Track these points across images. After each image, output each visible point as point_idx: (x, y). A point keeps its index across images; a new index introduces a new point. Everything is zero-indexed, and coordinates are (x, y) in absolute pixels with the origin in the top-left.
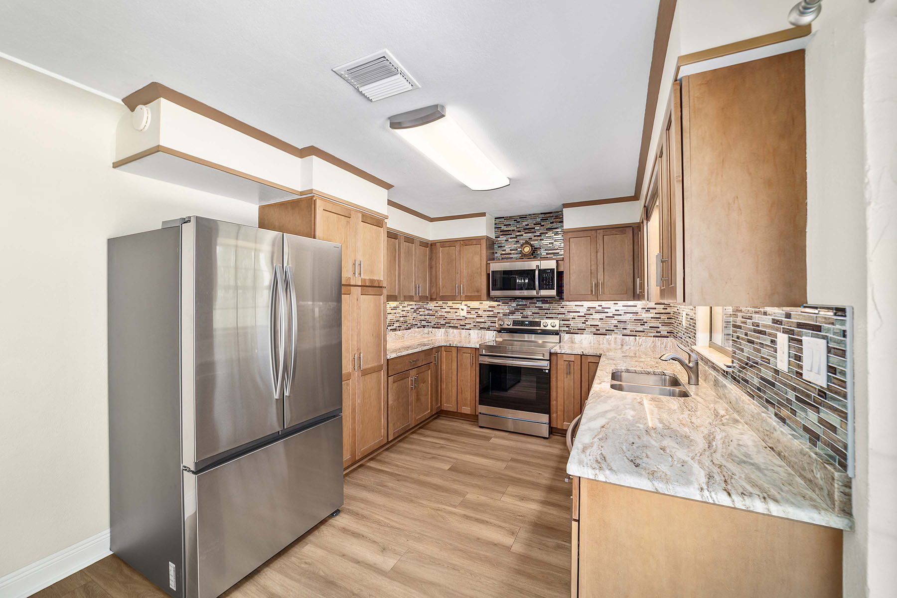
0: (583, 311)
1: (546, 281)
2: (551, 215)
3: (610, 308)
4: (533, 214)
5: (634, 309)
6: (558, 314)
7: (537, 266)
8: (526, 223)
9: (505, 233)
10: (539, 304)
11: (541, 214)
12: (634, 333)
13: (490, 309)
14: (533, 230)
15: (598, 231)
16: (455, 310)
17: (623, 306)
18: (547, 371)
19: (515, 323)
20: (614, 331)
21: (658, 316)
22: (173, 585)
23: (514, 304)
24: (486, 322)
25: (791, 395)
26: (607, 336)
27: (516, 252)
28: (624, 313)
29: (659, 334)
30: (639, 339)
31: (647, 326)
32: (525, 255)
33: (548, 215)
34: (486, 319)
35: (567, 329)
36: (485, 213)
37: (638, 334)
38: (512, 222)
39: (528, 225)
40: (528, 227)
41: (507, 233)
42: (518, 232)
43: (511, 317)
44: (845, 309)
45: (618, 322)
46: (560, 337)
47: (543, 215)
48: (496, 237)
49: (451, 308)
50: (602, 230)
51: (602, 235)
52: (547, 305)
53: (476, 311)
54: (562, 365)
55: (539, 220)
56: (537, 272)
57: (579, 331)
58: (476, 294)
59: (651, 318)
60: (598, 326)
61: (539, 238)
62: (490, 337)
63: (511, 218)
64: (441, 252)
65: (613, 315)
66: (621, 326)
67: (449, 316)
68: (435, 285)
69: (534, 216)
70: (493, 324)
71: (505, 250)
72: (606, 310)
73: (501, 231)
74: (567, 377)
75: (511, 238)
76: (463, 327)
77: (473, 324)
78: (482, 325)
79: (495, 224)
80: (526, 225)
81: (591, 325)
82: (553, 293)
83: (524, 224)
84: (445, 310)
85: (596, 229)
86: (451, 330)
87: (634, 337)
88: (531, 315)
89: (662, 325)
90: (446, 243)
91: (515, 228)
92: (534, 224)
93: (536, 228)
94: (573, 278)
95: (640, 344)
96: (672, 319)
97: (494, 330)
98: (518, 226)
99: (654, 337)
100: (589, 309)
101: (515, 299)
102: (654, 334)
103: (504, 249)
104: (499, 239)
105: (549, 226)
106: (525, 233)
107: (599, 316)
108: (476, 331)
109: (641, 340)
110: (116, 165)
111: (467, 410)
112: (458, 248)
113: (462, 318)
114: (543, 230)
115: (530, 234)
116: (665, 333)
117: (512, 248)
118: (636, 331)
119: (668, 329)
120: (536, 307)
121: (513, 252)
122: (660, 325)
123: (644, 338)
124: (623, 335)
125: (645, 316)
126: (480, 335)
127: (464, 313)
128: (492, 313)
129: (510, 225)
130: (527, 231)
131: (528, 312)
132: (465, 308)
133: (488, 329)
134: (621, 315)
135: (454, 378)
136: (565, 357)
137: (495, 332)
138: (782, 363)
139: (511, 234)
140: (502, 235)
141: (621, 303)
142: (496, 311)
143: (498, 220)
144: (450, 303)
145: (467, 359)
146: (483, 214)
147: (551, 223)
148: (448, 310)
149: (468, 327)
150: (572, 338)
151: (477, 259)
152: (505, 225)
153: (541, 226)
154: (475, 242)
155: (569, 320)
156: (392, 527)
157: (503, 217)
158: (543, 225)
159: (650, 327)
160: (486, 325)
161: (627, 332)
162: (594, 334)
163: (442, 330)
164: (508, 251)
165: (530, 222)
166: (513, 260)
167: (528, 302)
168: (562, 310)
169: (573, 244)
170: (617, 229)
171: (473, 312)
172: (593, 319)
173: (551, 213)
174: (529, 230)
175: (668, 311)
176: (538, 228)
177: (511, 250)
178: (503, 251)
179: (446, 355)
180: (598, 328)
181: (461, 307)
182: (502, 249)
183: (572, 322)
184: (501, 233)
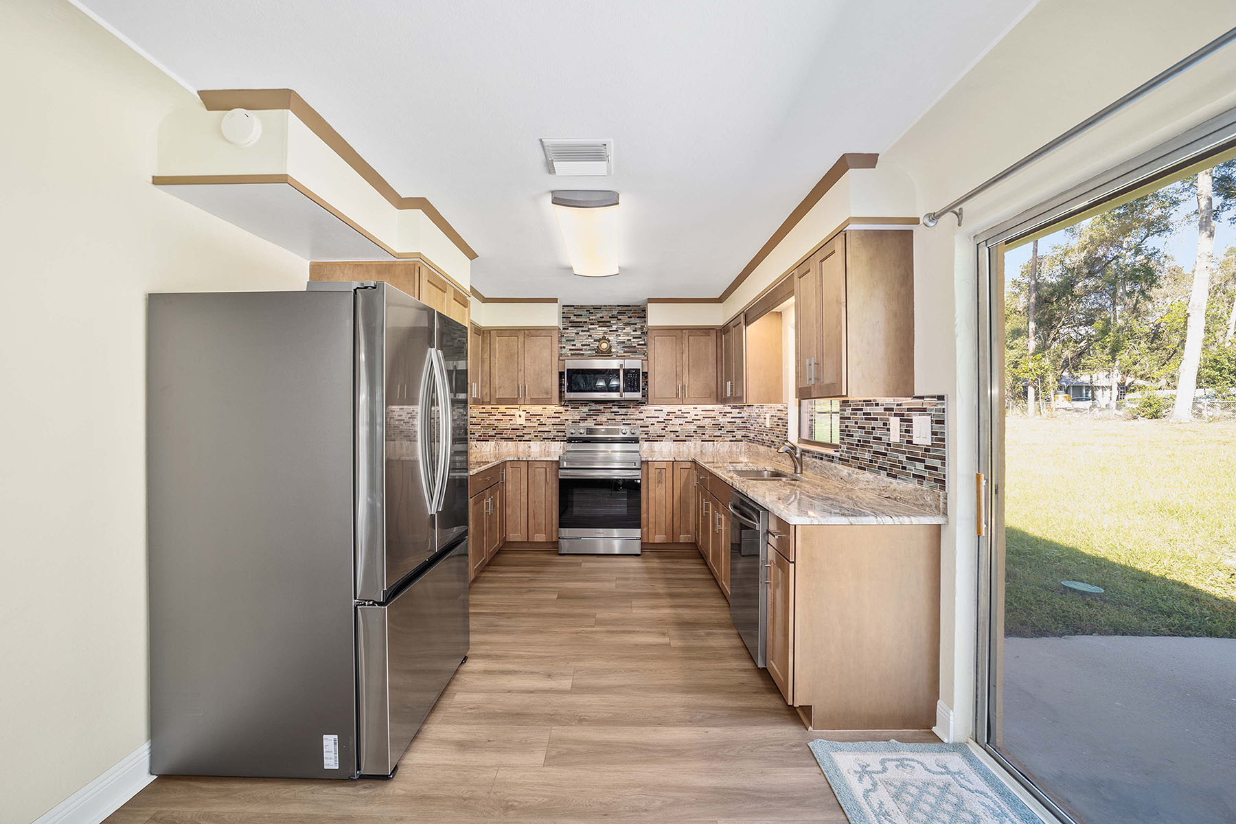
0: (663, 416)
1: (631, 382)
2: (629, 308)
3: (689, 413)
4: (609, 306)
5: (712, 414)
6: (636, 419)
7: (621, 365)
8: (601, 315)
9: (575, 324)
10: (615, 409)
11: (618, 306)
12: (712, 439)
13: (557, 415)
14: (608, 324)
15: (684, 331)
16: (509, 418)
17: (702, 410)
18: (639, 481)
19: (587, 431)
20: (693, 436)
21: (733, 420)
22: (332, 762)
23: (586, 409)
24: (550, 432)
25: (902, 457)
26: (687, 443)
27: (588, 347)
28: (703, 417)
29: (734, 439)
30: (717, 444)
31: (723, 431)
32: (602, 352)
33: (626, 308)
34: (551, 427)
35: (646, 436)
36: (557, 299)
37: (716, 439)
38: (584, 313)
39: (603, 317)
40: (603, 320)
41: (578, 324)
42: (591, 324)
43: (581, 424)
44: (944, 396)
45: (697, 427)
46: (641, 446)
47: (620, 308)
48: (563, 329)
49: (504, 414)
50: (687, 331)
51: (687, 335)
52: (625, 410)
53: (538, 417)
54: (653, 473)
55: (615, 313)
56: (621, 373)
57: (658, 439)
58: (545, 396)
59: (728, 422)
60: (678, 432)
61: (615, 333)
62: (556, 450)
63: (582, 307)
64: (498, 344)
65: (692, 420)
66: (700, 431)
67: (501, 425)
68: (488, 385)
69: (610, 308)
70: (560, 434)
71: (575, 345)
72: (685, 415)
73: (570, 322)
74: (658, 486)
75: (582, 331)
76: (520, 438)
77: (532, 436)
78: (546, 435)
79: (563, 313)
80: (600, 317)
81: (670, 431)
82: (637, 395)
83: (599, 315)
84: (496, 417)
85: (680, 329)
86: (504, 443)
87: (712, 443)
88: (606, 422)
89: (737, 430)
90: (502, 331)
91: (588, 320)
92: (610, 317)
93: (612, 322)
94: (657, 380)
97: (561, 441)
98: (591, 318)
99: (730, 441)
100: (669, 414)
101: (586, 402)
102: (730, 439)
103: (574, 343)
104: (567, 331)
105: (627, 320)
106: (599, 326)
107: (678, 421)
108: (538, 443)
109: (719, 445)
110: (157, 181)
111: (540, 537)
112: (521, 337)
113: (519, 427)
114: (620, 324)
115: (605, 329)
117: (584, 343)
118: (714, 436)
119: (742, 433)
120: (612, 412)
121: (584, 347)
123: (722, 443)
124: (702, 441)
125: (722, 420)
126: (544, 447)
127: (522, 421)
128: (559, 420)
129: (582, 315)
130: (601, 324)
131: (602, 418)
132: (523, 414)
133: (554, 440)
134: (700, 420)
135: (524, 500)
136: (657, 465)
137: (562, 443)
138: (895, 436)
139: (583, 327)
140: (571, 327)
141: (700, 407)
142: (563, 417)
143: (566, 309)
144: (502, 408)
145: (540, 474)
146: (555, 300)
147: (629, 317)
148: (500, 417)
149: (526, 437)
150: (651, 447)
151: (546, 354)
152: (575, 315)
153: (618, 320)
154: (544, 333)
155: (648, 427)
156: (541, 657)
157: (573, 306)
158: (620, 319)
159: (727, 432)
160: (551, 435)
161: (706, 437)
162: (674, 441)
163: (492, 444)
164: (579, 346)
165: (605, 315)
166: (584, 357)
167: (601, 407)
168: (641, 416)
169: (658, 343)
170: (702, 331)
171: (534, 419)
172: (672, 425)
173: (630, 306)
174: (603, 323)
176: (615, 322)
177: (582, 345)
178: (573, 345)
179: (512, 472)
180: (677, 434)
181: (517, 413)
182: (572, 343)
183: (651, 429)
184: (570, 325)
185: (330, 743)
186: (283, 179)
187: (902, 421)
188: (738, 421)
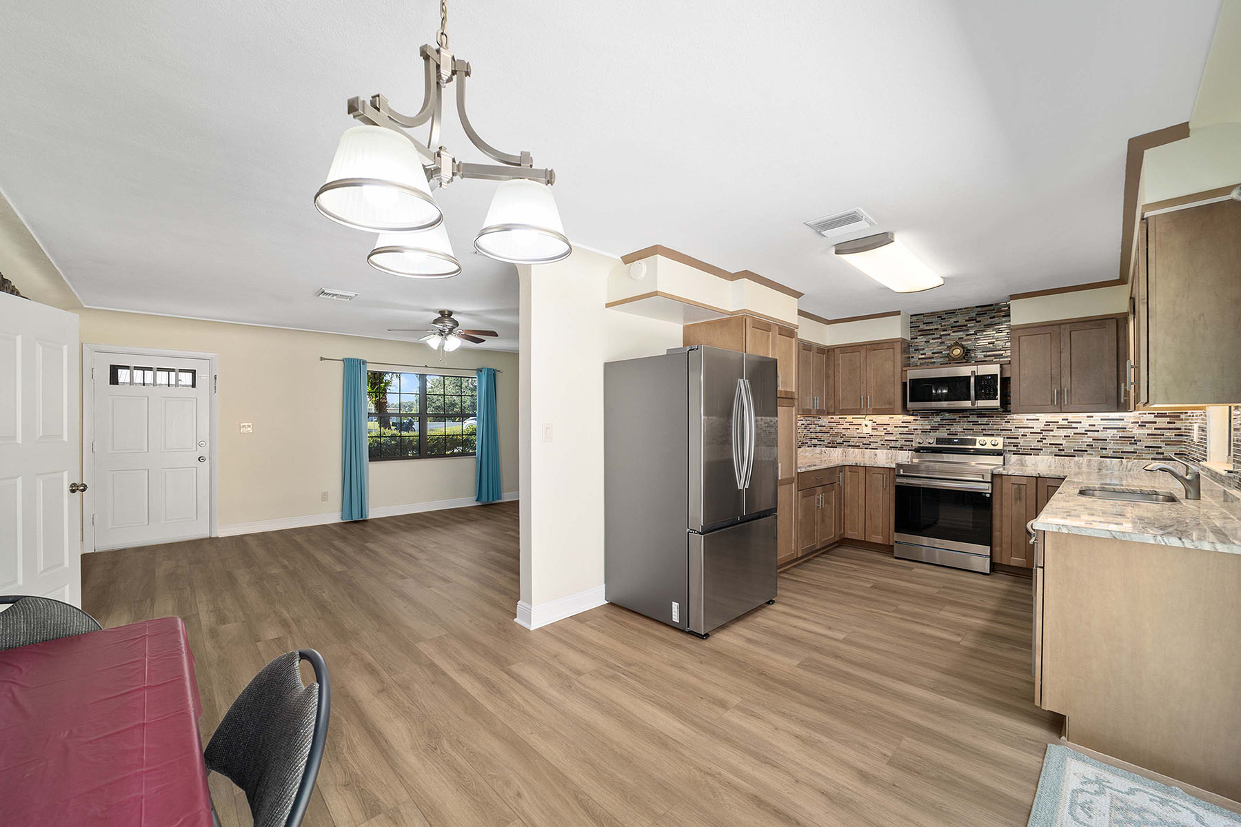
0: (1038, 427)
1: (986, 389)
2: (991, 308)
3: (1081, 422)
4: (965, 308)
5: (1121, 424)
6: (1001, 430)
7: (973, 372)
8: (955, 320)
9: (924, 333)
10: (974, 418)
11: (977, 307)
12: (1120, 455)
13: (904, 425)
14: (965, 328)
15: (1062, 326)
16: (856, 427)
17: (1101, 420)
18: (988, 496)
19: (939, 441)
20: (1087, 451)
21: (1159, 432)
22: (676, 618)
23: (938, 419)
24: (898, 441)
26: (1076, 458)
27: (940, 355)
28: (1104, 428)
29: (1161, 456)
30: (1128, 462)
31: (1140, 446)
32: (954, 359)
33: (987, 308)
34: (898, 436)
35: (1015, 449)
36: (900, 311)
38: (935, 319)
39: (958, 322)
40: (958, 324)
41: (928, 332)
42: (943, 331)
43: (932, 434)
45: (1093, 440)
46: (1004, 459)
47: (979, 309)
48: (911, 339)
49: (851, 424)
50: (1068, 325)
51: (1068, 330)
52: (986, 419)
53: (885, 427)
54: (1008, 488)
55: (973, 315)
56: (972, 380)
57: (1033, 452)
58: (888, 406)
59: (1148, 435)
60: (1062, 445)
61: (973, 337)
62: (904, 457)
63: (932, 314)
64: (841, 359)
65: (1085, 431)
66: (1100, 445)
67: (848, 433)
68: (833, 397)
69: (967, 310)
70: (908, 443)
71: (925, 354)
72: (1074, 425)
73: (919, 331)
74: (1016, 503)
75: (933, 339)
76: (866, 446)
77: (880, 443)
78: (893, 444)
79: (911, 323)
80: (954, 322)
81: (1050, 444)
82: (996, 403)
83: (952, 320)
84: (843, 427)
85: (1059, 324)
86: (851, 450)
87: (1119, 460)
88: (961, 432)
89: (1166, 445)
90: (844, 349)
91: (939, 327)
92: (966, 321)
93: (969, 325)
94: (1023, 385)
95: (1129, 468)
96: (1184, 436)
97: (910, 450)
98: (943, 324)
99: (1152, 459)
100: (1048, 423)
101: (939, 411)
102: (1152, 456)
103: (924, 352)
104: (916, 340)
105: (987, 322)
106: (953, 332)
107: (1063, 432)
108: (886, 451)
109: (1130, 464)
110: (608, 305)
111: (878, 539)
112: (863, 353)
113: (865, 435)
114: (979, 327)
115: (961, 333)
116: (1171, 455)
117: (935, 351)
118: (1122, 452)
119: (1177, 449)
120: (968, 422)
121: (936, 355)
122: (1163, 445)
123: (1136, 461)
124: (1101, 457)
125: (1137, 432)
126: (890, 455)
127: (868, 430)
128: (907, 429)
129: (932, 323)
130: (955, 329)
131: (957, 428)
132: (870, 424)
133: (901, 448)
134: (1098, 431)
135: (862, 502)
136: (1013, 480)
137: (911, 452)
139: (934, 334)
140: (920, 336)
141: (1098, 416)
142: (912, 427)
143: (914, 318)
144: (849, 418)
145: (878, 481)
146: (898, 313)
147: (991, 318)
148: (847, 426)
149: (873, 446)
150: (1022, 460)
151: (888, 366)
152: (924, 324)
153: (977, 322)
154: (886, 346)
155: (1018, 438)
157: (923, 314)
158: (980, 321)
159: (1145, 447)
160: (898, 444)
161: (1108, 453)
162: (1055, 455)
163: (839, 450)
164: (929, 354)
165: (962, 320)
166: (936, 365)
167: (956, 416)
168: (1008, 426)
169: (1025, 343)
170: (1092, 323)
171: (880, 429)
172: (1054, 436)
173: (992, 305)
174: (957, 327)
175: (1178, 424)
176: (972, 325)
177: (933, 353)
178: (922, 354)
179: (850, 476)
180: (1061, 447)
181: (864, 422)
182: (921, 352)
183: (1021, 441)
184: (919, 333)
185: (675, 606)
186: (655, 294)
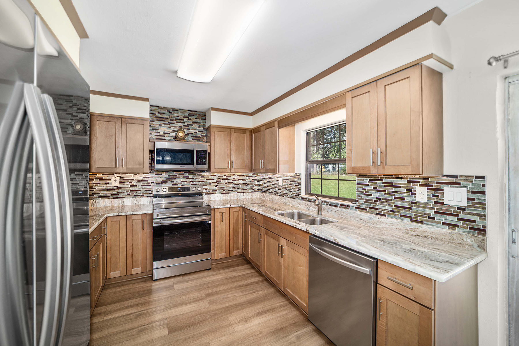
1: (201, 159)
2: (196, 113)
3: (230, 177)
4: (183, 110)
5: (242, 177)
7: (194, 148)
8: (177, 115)
9: (159, 119)
10: (186, 175)
11: (189, 111)
12: (242, 191)
13: (145, 179)
14: (182, 121)
15: (232, 130)
16: (106, 182)
17: (237, 176)
18: (210, 222)
19: (170, 189)
20: (232, 190)
21: (253, 181)
23: (166, 175)
24: (140, 191)
25: (430, 211)
26: (229, 194)
28: (238, 179)
29: (254, 191)
30: (245, 194)
31: (248, 187)
32: (180, 139)
33: (193, 113)
34: (140, 187)
35: (206, 191)
36: (149, 99)
37: (245, 191)
38: (166, 112)
39: (179, 116)
40: (179, 118)
41: (161, 119)
42: (171, 120)
43: (163, 185)
44: (484, 176)
45: (235, 185)
47: (190, 112)
48: (151, 121)
50: (234, 130)
51: (233, 132)
52: (193, 175)
53: (130, 181)
54: (218, 216)
55: (187, 114)
56: (196, 152)
57: (213, 192)
58: (138, 166)
59: (251, 182)
60: (224, 188)
61: (187, 128)
63: (164, 108)
65: (232, 181)
66: (236, 187)
67: (98, 187)
69: (183, 111)
70: (147, 192)
71: (159, 133)
72: (228, 178)
73: (155, 117)
74: (221, 224)
75: (164, 124)
76: (115, 196)
77: (125, 193)
78: (136, 193)
80: (177, 116)
81: (220, 188)
82: (206, 167)
83: (176, 115)
84: (93, 182)
85: (230, 128)
87: (243, 193)
88: (180, 183)
89: (255, 186)
91: (168, 117)
92: (183, 117)
93: (185, 120)
94: (216, 158)
96: (260, 182)
97: (148, 197)
98: (170, 116)
99: (252, 192)
100: (219, 177)
101: (167, 171)
103: (158, 131)
104: (153, 123)
105: (194, 120)
106: (176, 122)
107: (224, 182)
108: (130, 199)
109: (246, 195)
111: (137, 270)
112: (119, 124)
113: (114, 188)
114: (190, 122)
115: (180, 124)
116: (256, 190)
118: (243, 190)
119: (258, 187)
120: (184, 177)
121: (166, 135)
123: (248, 193)
124: (237, 193)
125: (248, 181)
126: (134, 201)
127: (117, 184)
128: (146, 182)
129: (164, 114)
130: (177, 121)
131: (178, 181)
132: (118, 179)
133: (142, 196)
134: (236, 181)
137: (149, 198)
138: (421, 198)
139: (165, 121)
140: (156, 120)
142: (150, 180)
143: (152, 108)
144: (100, 175)
146: (147, 100)
147: (195, 119)
148: (97, 181)
149: (120, 195)
150: (209, 197)
152: (159, 113)
153: (189, 119)
155: (207, 186)
157: (158, 107)
158: (190, 119)
159: (250, 187)
160: (140, 193)
161: (239, 190)
162: (222, 193)
164: (161, 133)
165: (181, 115)
166: (166, 141)
168: (203, 179)
169: (217, 135)
170: (241, 130)
171: (127, 182)
172: (221, 184)
173: (196, 112)
174: (179, 120)
175: (257, 178)
176: (186, 120)
177: (164, 133)
178: (157, 133)
179: (112, 225)
180: (224, 189)
181: (113, 178)
182: (157, 131)
183: (208, 187)
184: (156, 119)
187: (428, 189)
188: (256, 181)
